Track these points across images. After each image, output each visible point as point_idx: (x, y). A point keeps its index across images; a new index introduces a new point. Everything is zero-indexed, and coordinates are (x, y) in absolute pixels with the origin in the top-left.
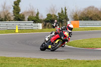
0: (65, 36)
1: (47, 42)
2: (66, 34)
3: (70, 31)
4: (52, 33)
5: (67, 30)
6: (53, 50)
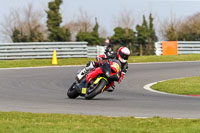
0: (113, 71)
1: (79, 81)
3: (124, 61)
4: (88, 65)
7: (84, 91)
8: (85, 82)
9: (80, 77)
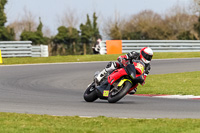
2: (140, 67)
4: (109, 66)
5: (140, 58)
6: (114, 100)
7: (106, 93)
8: (107, 84)
9: (99, 78)
